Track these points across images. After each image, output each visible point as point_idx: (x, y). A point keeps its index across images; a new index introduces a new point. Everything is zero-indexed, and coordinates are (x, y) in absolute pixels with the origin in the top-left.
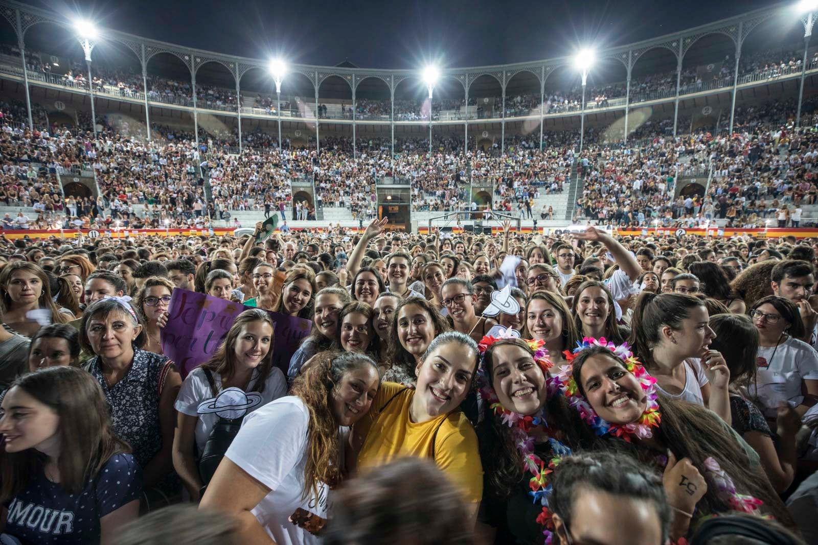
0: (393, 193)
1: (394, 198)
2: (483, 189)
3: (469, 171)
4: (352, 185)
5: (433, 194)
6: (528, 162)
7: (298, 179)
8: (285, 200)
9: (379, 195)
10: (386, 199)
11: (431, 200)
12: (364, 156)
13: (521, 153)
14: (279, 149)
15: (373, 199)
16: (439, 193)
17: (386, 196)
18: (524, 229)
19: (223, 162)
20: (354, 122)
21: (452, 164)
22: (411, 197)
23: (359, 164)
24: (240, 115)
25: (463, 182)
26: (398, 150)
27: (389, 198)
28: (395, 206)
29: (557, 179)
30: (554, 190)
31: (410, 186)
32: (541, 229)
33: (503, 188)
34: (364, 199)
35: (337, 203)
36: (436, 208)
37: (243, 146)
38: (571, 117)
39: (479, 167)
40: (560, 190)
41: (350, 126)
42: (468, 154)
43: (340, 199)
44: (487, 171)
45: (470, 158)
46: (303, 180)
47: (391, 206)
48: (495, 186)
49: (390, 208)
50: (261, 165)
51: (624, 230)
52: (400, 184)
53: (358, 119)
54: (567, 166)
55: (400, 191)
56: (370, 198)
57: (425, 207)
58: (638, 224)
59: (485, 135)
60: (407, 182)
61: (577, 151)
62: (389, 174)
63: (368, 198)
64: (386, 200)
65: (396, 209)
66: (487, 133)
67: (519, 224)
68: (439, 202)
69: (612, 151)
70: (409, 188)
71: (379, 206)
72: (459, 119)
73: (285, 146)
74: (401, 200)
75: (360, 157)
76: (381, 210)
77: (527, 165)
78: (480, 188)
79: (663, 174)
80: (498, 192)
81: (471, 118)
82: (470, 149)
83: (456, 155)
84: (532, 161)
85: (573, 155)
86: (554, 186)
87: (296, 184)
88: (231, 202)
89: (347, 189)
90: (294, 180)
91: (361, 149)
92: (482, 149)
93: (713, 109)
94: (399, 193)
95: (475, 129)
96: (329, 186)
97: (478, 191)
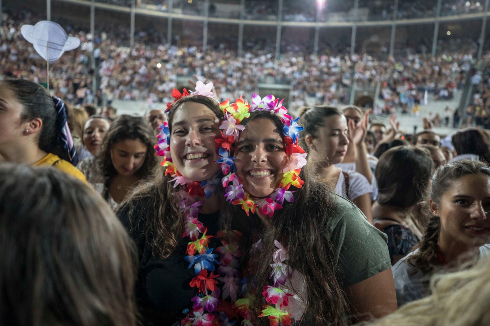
2: (366, 94)
3: (353, 74)
5: (313, 95)
7: (182, 75)
8: (167, 93)
12: (249, 55)
13: (411, 57)
14: (168, 45)
16: (319, 94)
19: (113, 54)
20: (241, 22)
21: (336, 66)
24: (134, 11)
25: (345, 86)
26: (283, 51)
29: (449, 86)
30: (444, 97)
31: (291, 88)
33: (387, 93)
37: (135, 41)
38: (471, 21)
39: (365, 69)
40: (450, 97)
41: (237, 26)
42: (354, 57)
44: (373, 75)
48: (378, 90)
50: (148, 59)
52: (281, 84)
53: (245, 18)
54: (462, 72)
59: (374, 39)
60: (288, 83)
61: (475, 56)
62: (270, 75)
66: (377, 36)
70: (290, 90)
72: (348, 21)
73: (174, 43)
75: (244, 57)
77: (417, 71)
78: (363, 92)
80: (381, 97)
81: (360, 20)
82: (358, 51)
83: (343, 59)
84: (422, 66)
86: (445, 93)
87: (182, 79)
88: (117, 92)
89: (229, 87)
90: (179, 75)
91: (246, 49)
92: (370, 53)
94: (280, 93)
95: (363, 33)
97: (360, 95)
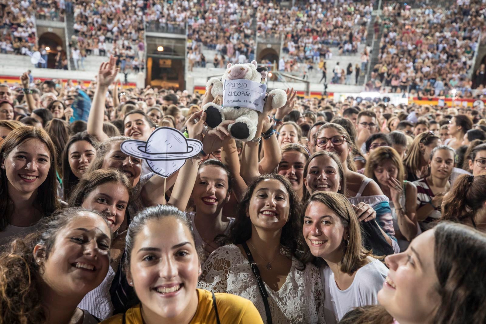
0: (165, 43)
1: (167, 49)
2: (269, 46)
3: (254, 22)
4: (115, 30)
5: (211, 48)
6: (321, 16)
7: (44, 17)
8: (27, 41)
9: (148, 45)
10: (157, 50)
11: (210, 55)
13: (314, 7)
15: (141, 48)
16: (219, 47)
17: (156, 46)
18: (313, 93)
21: (235, 13)
22: (187, 50)
23: (124, 4)
25: (246, 36)
27: (160, 49)
28: (167, 59)
30: (348, 51)
31: (185, 37)
32: (332, 94)
33: (291, 46)
34: (129, 48)
35: (96, 51)
36: (216, 64)
39: (267, 18)
40: (354, 51)
43: (100, 46)
44: (275, 25)
45: (256, 8)
46: (52, 18)
47: (163, 58)
48: (282, 43)
49: (161, 62)
51: (420, 99)
52: (173, 33)
54: (364, 24)
55: (173, 41)
56: (137, 46)
57: (203, 63)
58: (434, 94)
60: (182, 32)
61: (375, 8)
63: (135, 47)
64: (156, 51)
65: (169, 63)
67: (308, 87)
68: (219, 57)
69: (412, 11)
70: (184, 39)
71: (148, 57)
74: (175, 52)
76: (150, 63)
77: (320, 21)
78: (266, 44)
79: (464, 38)
80: (286, 50)
84: (325, 16)
85: (370, 13)
86: (348, 46)
87: (43, 22)
89: (109, 35)
90: (39, 17)
94: (172, 44)
96: (84, 28)
97: (264, 47)
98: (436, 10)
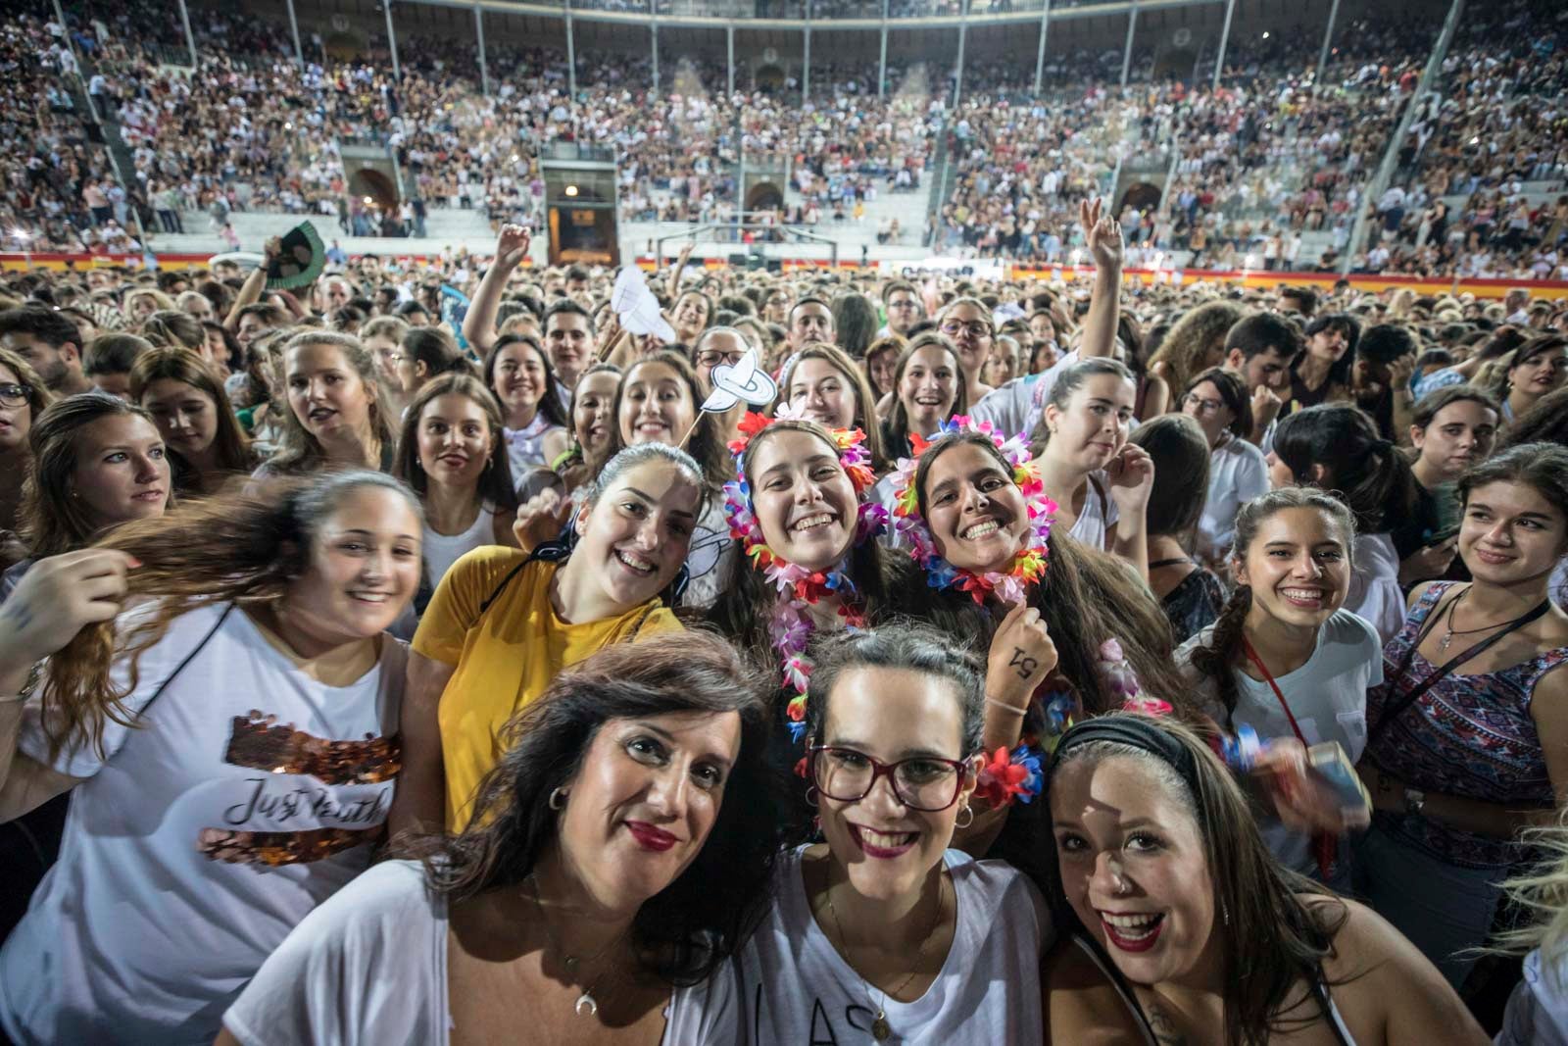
0: (579, 179)
1: (583, 192)
2: (765, 179)
3: (737, 136)
4: (485, 158)
5: (662, 184)
6: (855, 121)
7: (355, 140)
8: (328, 188)
9: (549, 185)
10: (564, 193)
11: (662, 199)
12: (507, 90)
13: (842, 103)
14: (297, 61)
15: (536, 191)
16: (676, 182)
17: (563, 187)
18: (844, 263)
20: (478, 4)
21: (701, 118)
22: (618, 192)
23: (498, 109)
25: (725, 162)
26: (585, 80)
27: (572, 191)
28: (586, 209)
29: (909, 167)
30: (903, 185)
31: (614, 166)
32: (876, 264)
33: (805, 177)
34: (513, 192)
35: (455, 200)
36: (672, 215)
37: (199, 45)
38: (940, 30)
39: (760, 126)
40: (914, 185)
41: (467, 11)
42: (737, 99)
43: (461, 191)
44: (775, 138)
45: (739, 109)
46: (367, 142)
47: (577, 209)
48: (788, 172)
49: (576, 216)
50: (255, 101)
51: (1023, 268)
52: (592, 159)
54: (930, 135)
55: (593, 176)
56: (529, 189)
57: (647, 214)
58: (1045, 259)
59: (770, 58)
60: (607, 156)
61: (949, 105)
62: (565, 137)
63: (524, 190)
64: (563, 196)
65: (589, 217)
66: (774, 52)
67: (834, 253)
68: (677, 202)
69: (1012, 110)
70: (611, 172)
71: (549, 207)
72: (716, 15)
73: (311, 54)
74: (598, 196)
75: (497, 93)
76: (555, 219)
77: (855, 131)
78: (759, 175)
79: (1097, 160)
80: (795, 185)
81: (740, 15)
82: (740, 85)
83: (712, 99)
84: (863, 121)
85: (941, 114)
86: (903, 177)
87: (352, 151)
89: (474, 167)
90: (346, 141)
91: (499, 74)
92: (765, 90)
93: (1193, 35)
94: (591, 181)
95: (748, 41)
96: (431, 157)
97: (756, 181)
98: (1050, 108)
